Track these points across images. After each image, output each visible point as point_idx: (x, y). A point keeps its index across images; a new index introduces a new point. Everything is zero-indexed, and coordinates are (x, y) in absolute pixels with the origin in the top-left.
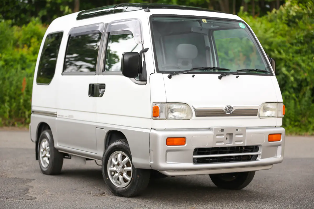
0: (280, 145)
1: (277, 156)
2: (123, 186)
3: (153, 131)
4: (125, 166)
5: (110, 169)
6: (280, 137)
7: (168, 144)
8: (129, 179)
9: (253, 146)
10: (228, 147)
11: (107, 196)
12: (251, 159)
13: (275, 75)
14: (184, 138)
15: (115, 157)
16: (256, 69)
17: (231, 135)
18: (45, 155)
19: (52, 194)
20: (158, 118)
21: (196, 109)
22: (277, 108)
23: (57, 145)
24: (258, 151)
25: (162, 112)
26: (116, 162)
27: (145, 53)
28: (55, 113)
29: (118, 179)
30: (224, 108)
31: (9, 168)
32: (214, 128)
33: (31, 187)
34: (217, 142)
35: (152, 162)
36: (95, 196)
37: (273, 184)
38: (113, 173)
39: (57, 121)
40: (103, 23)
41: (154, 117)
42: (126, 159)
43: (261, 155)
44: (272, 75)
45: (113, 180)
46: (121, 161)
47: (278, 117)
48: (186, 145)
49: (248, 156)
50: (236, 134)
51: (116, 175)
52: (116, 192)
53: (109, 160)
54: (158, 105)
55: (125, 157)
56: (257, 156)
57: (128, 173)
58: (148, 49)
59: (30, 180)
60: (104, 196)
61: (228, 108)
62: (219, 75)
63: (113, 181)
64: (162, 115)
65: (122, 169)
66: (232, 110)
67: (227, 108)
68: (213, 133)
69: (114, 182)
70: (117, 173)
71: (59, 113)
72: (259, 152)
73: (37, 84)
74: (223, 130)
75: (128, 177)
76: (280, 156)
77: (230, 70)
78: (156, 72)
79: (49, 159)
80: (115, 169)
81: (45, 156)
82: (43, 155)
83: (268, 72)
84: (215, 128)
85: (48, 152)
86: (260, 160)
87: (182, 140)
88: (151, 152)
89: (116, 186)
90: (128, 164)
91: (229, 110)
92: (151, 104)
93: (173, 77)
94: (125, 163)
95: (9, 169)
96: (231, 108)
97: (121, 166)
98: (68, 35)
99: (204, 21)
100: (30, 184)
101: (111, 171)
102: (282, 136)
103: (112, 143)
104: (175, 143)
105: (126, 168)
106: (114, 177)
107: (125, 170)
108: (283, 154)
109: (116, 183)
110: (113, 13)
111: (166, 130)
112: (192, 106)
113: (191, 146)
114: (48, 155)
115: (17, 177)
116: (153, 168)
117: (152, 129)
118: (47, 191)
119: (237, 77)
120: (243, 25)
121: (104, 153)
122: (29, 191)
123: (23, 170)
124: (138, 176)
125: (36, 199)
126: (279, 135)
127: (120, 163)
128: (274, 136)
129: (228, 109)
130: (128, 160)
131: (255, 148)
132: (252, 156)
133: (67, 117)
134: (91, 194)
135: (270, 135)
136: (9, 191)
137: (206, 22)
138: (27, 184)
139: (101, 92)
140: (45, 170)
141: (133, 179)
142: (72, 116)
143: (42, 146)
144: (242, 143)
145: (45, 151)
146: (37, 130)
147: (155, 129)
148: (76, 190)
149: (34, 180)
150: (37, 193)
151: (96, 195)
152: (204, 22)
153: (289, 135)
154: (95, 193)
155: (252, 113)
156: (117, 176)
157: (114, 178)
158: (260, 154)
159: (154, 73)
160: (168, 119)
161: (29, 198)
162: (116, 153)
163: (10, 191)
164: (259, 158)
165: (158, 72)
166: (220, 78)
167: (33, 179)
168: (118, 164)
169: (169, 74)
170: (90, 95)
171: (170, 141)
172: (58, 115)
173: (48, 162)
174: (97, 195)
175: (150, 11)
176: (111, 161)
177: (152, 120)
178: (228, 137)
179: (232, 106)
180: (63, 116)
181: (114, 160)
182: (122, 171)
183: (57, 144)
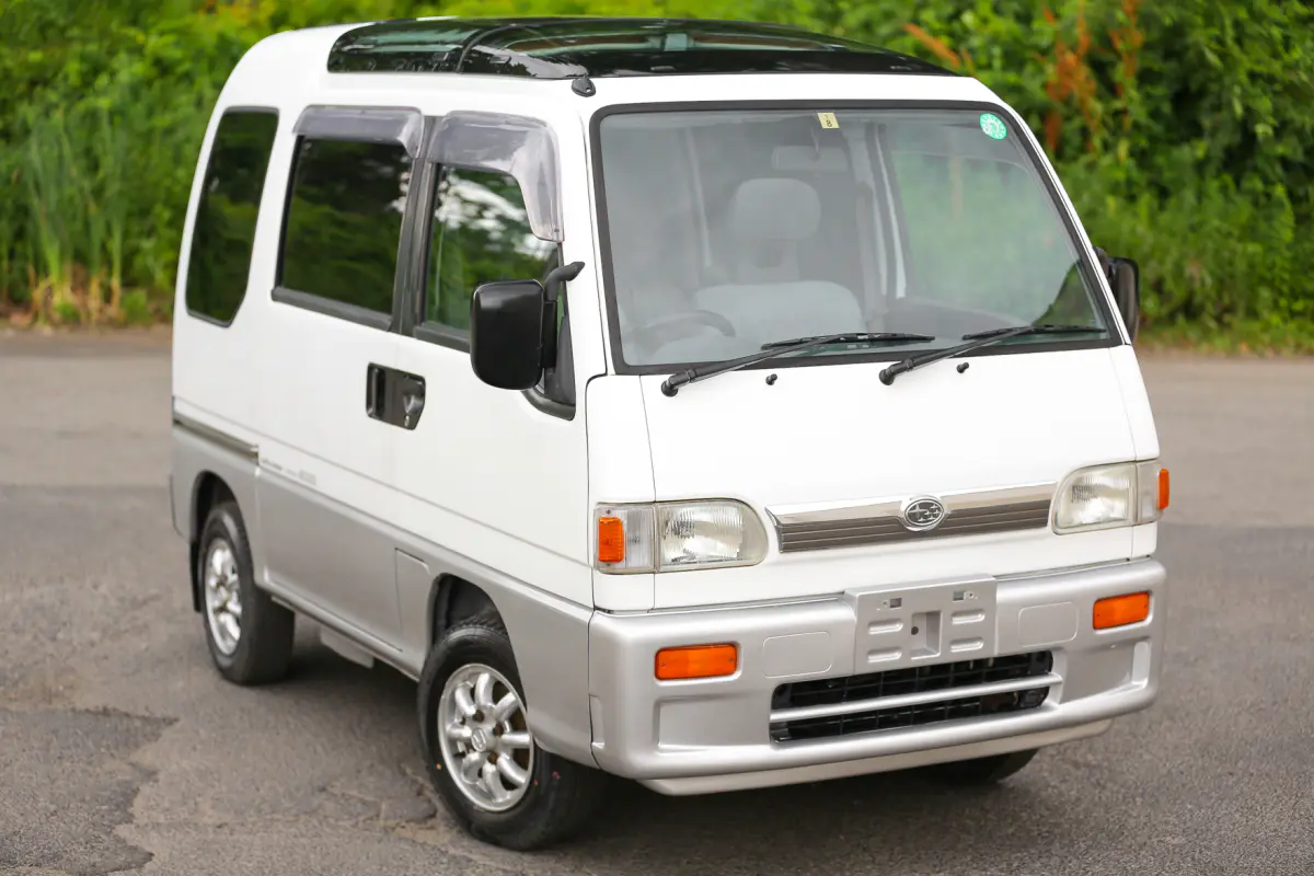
0: (1145, 638)
1: (1134, 683)
2: (501, 804)
3: (600, 620)
4: (507, 726)
5: (448, 728)
6: (1147, 606)
7: (661, 675)
8: (521, 778)
9: (1029, 655)
10: (921, 669)
11: (442, 828)
12: (1018, 703)
13: (1128, 341)
14: (733, 645)
15: (468, 683)
16: (1047, 326)
17: (933, 616)
18: (225, 604)
19: (220, 827)
20: (619, 566)
21: (784, 522)
22: (1133, 484)
23: (265, 578)
24: (1050, 670)
25: (636, 541)
26: (469, 704)
27: (568, 283)
28: (254, 450)
29: (480, 774)
30: (903, 508)
31: (96, 636)
32: (857, 595)
33: (151, 775)
34: (873, 652)
35: (599, 745)
36: (393, 829)
37: (1135, 737)
38: (461, 748)
39: (260, 480)
40: (418, 111)
41: (601, 564)
42: (510, 698)
43: (1062, 687)
44: (1115, 341)
45: (462, 776)
46: (490, 704)
47: (1138, 522)
48: (736, 676)
49: (1009, 694)
50: (956, 614)
51: (474, 757)
52: (473, 826)
53: (445, 697)
54: (620, 514)
55: (506, 691)
56: (1045, 691)
57: (519, 756)
58: (580, 266)
59: (156, 725)
60: (432, 828)
61: (922, 506)
62: (886, 365)
63: (461, 780)
64: (637, 556)
65: (492, 738)
66: (936, 516)
67: (914, 508)
68: (855, 619)
69: (464, 783)
70: (475, 750)
71: (266, 451)
72: (1054, 677)
73: (190, 314)
74: (897, 602)
75: (517, 772)
76: (1145, 683)
77: (933, 339)
78: (611, 370)
79: (238, 621)
80: (466, 732)
81: (223, 609)
82: (217, 604)
83: (1100, 331)
84: (862, 597)
85: (235, 596)
86: (1057, 709)
87: (724, 655)
88: (597, 705)
89: (473, 804)
90: (517, 721)
91: (926, 517)
92: (593, 506)
93: (685, 391)
94: (506, 714)
95: (92, 644)
96: (932, 504)
97: (488, 727)
98: (294, 131)
99: (828, 120)
100: (147, 756)
101: (453, 742)
102: (1152, 601)
103: (454, 630)
104: (693, 668)
105: (509, 737)
106: (464, 760)
107: (506, 745)
108: (1156, 674)
109: (473, 788)
110: (458, 72)
111: (656, 612)
112: (767, 510)
113: (759, 675)
114: (235, 607)
115: (110, 707)
116: (604, 768)
117: (596, 608)
118: (206, 806)
119: (961, 369)
120: (1000, 122)
121: (428, 657)
122: (139, 802)
123: (147, 649)
124: (555, 773)
125: (148, 865)
126: (1142, 597)
127: (484, 712)
128: (1120, 605)
129: (918, 510)
130: (516, 702)
131: (1039, 662)
132: (1022, 693)
133: (293, 474)
134: (382, 822)
135: (1099, 601)
136: (53, 807)
137: (835, 125)
138: (135, 757)
139: (409, 408)
140: (226, 663)
141: (536, 783)
142: (312, 479)
143: (211, 565)
144: (979, 645)
145: (222, 589)
146: (192, 499)
147: (609, 612)
148: (324, 795)
149: (170, 722)
150: (162, 819)
151: (398, 824)
152: (825, 126)
153: (1269, 353)
154: (395, 818)
155: (1028, 515)
156: (476, 763)
157: (463, 767)
158: (1058, 683)
159: (605, 374)
160: (662, 569)
161: (121, 859)
162: (470, 671)
163: (54, 813)
164: (1055, 701)
165: (623, 368)
166: (887, 378)
167: (170, 713)
168: (479, 717)
169: (666, 377)
170: (371, 410)
171: (670, 660)
172: (266, 461)
173: (235, 632)
174: (403, 827)
175: (593, 93)
176: (453, 703)
177: (597, 574)
178: (922, 625)
179: (937, 496)
180: (279, 468)
181: (464, 694)
182: (496, 744)
183: (262, 575)
